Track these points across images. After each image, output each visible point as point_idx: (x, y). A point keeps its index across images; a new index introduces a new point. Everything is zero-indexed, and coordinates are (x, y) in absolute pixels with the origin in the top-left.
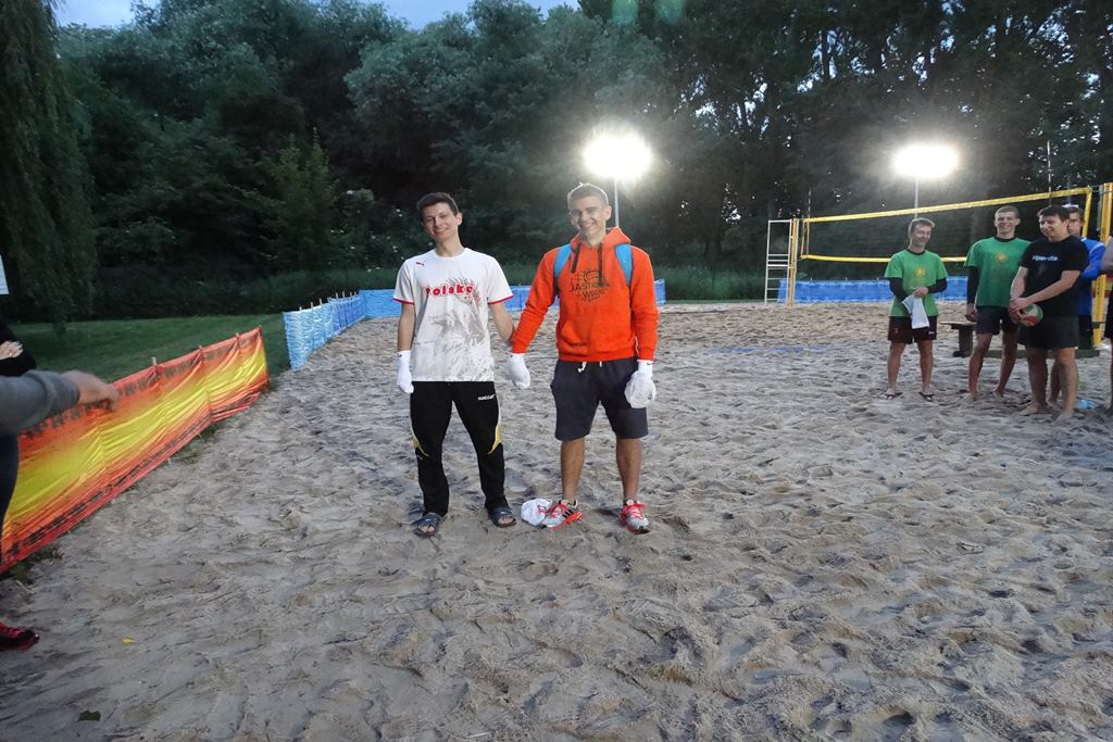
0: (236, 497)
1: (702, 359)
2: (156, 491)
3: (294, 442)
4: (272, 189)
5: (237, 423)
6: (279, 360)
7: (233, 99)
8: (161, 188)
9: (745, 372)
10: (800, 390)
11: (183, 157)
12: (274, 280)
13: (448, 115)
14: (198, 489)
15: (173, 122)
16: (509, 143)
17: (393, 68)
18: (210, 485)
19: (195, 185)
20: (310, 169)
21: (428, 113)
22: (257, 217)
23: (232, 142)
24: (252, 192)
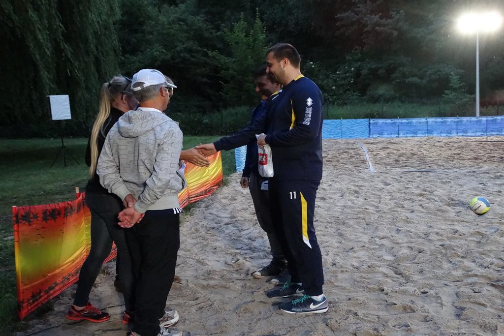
0: (205, 249)
3: (239, 218)
4: (226, 50)
5: (203, 205)
6: (230, 166)
11: (172, 30)
12: (224, 112)
16: (395, 12)
19: (178, 49)
20: (253, 36)
22: (216, 70)
23: (202, 19)
24: (214, 53)
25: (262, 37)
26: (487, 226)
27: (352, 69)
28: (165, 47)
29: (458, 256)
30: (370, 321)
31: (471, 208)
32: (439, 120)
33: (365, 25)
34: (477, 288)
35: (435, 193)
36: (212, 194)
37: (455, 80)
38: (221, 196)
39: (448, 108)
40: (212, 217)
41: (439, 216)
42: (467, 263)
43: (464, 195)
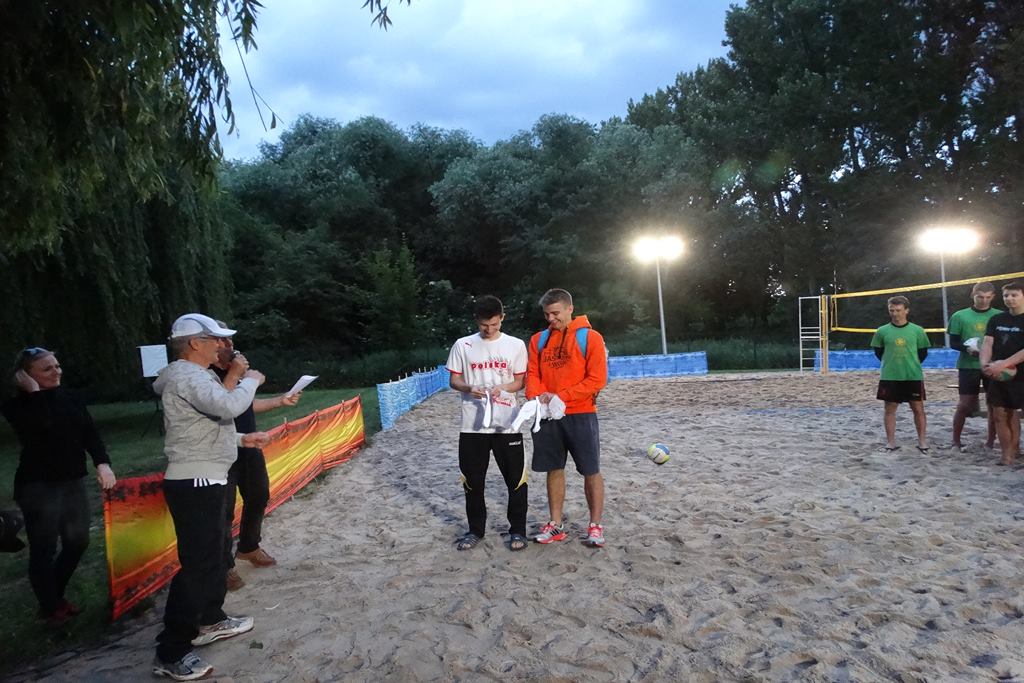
0: (343, 522)
1: (729, 419)
2: (285, 518)
3: (385, 484)
4: (367, 283)
5: (342, 471)
6: (373, 424)
7: (339, 212)
8: (281, 287)
9: (763, 430)
10: (810, 445)
11: (299, 261)
12: (368, 359)
13: (514, 215)
14: (315, 517)
15: (293, 233)
16: (567, 237)
17: (469, 179)
18: (325, 514)
19: (307, 283)
20: (399, 266)
21: (498, 215)
22: (355, 307)
23: (337, 247)
24: (352, 287)
25: (410, 267)
26: (666, 476)
27: (522, 302)
28: (291, 281)
29: (632, 510)
30: (530, 585)
31: (649, 457)
32: (622, 359)
33: (534, 252)
34: (647, 542)
35: (612, 442)
36: (352, 458)
37: (639, 314)
38: (363, 460)
39: (632, 345)
40: (352, 485)
42: (640, 516)
43: (644, 443)
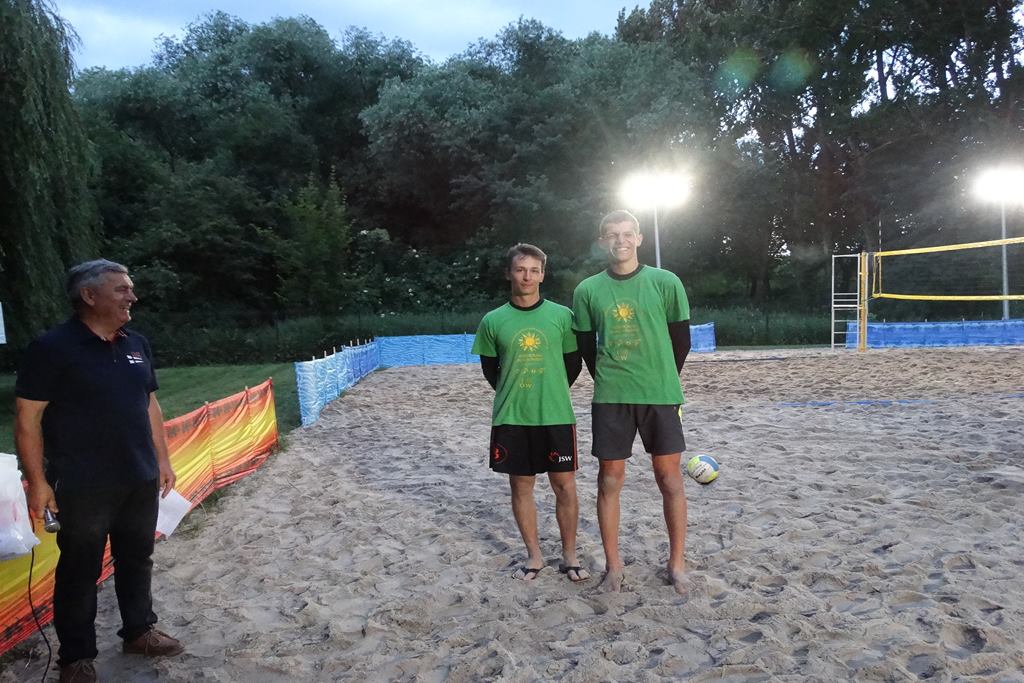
0: (242, 582)
3: (307, 513)
4: (284, 225)
5: (243, 490)
6: (289, 417)
7: (245, 138)
8: (168, 231)
11: (192, 199)
14: (199, 571)
15: (185, 163)
16: (534, 177)
19: (204, 227)
20: (327, 209)
21: (449, 147)
22: (269, 259)
23: (242, 182)
24: (266, 231)
25: (340, 210)
27: (477, 259)
28: (181, 224)
36: (260, 468)
38: (275, 471)
40: (258, 513)
41: (645, 491)
